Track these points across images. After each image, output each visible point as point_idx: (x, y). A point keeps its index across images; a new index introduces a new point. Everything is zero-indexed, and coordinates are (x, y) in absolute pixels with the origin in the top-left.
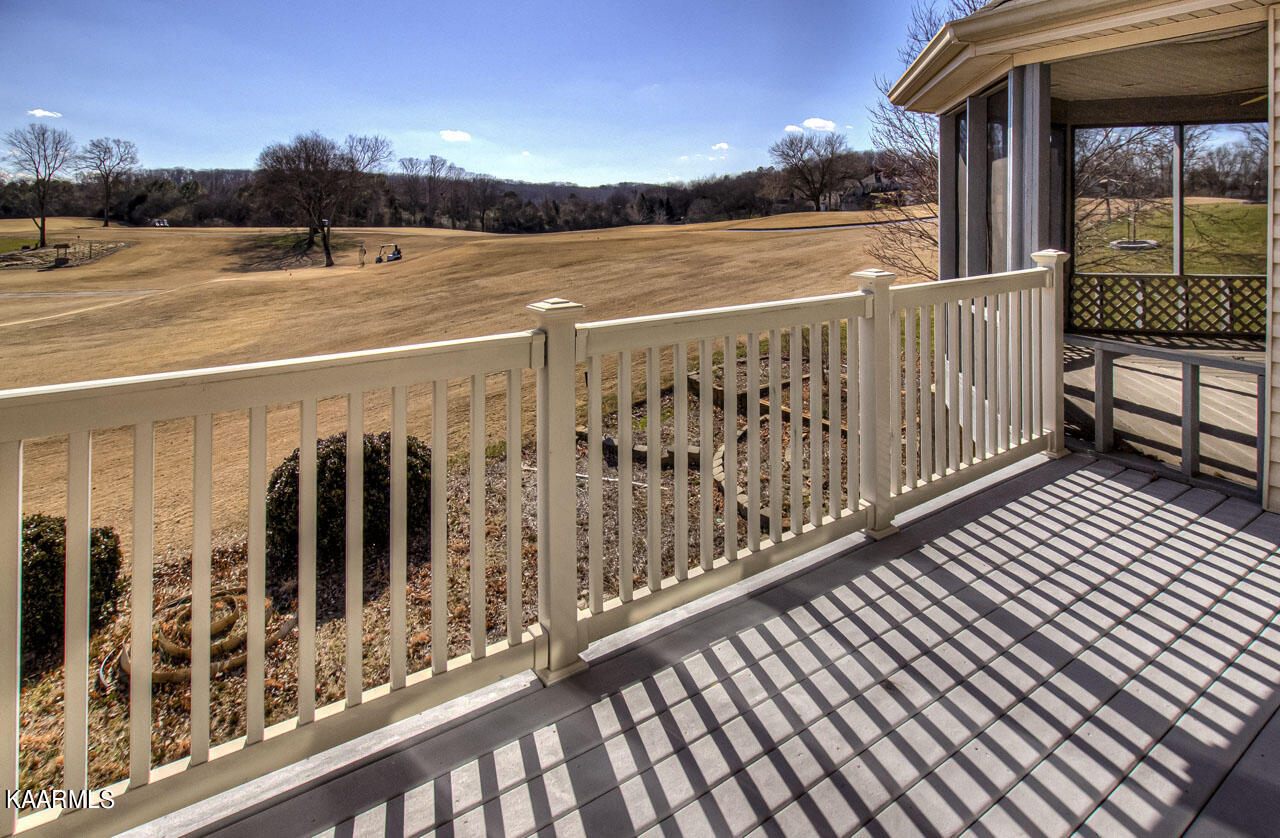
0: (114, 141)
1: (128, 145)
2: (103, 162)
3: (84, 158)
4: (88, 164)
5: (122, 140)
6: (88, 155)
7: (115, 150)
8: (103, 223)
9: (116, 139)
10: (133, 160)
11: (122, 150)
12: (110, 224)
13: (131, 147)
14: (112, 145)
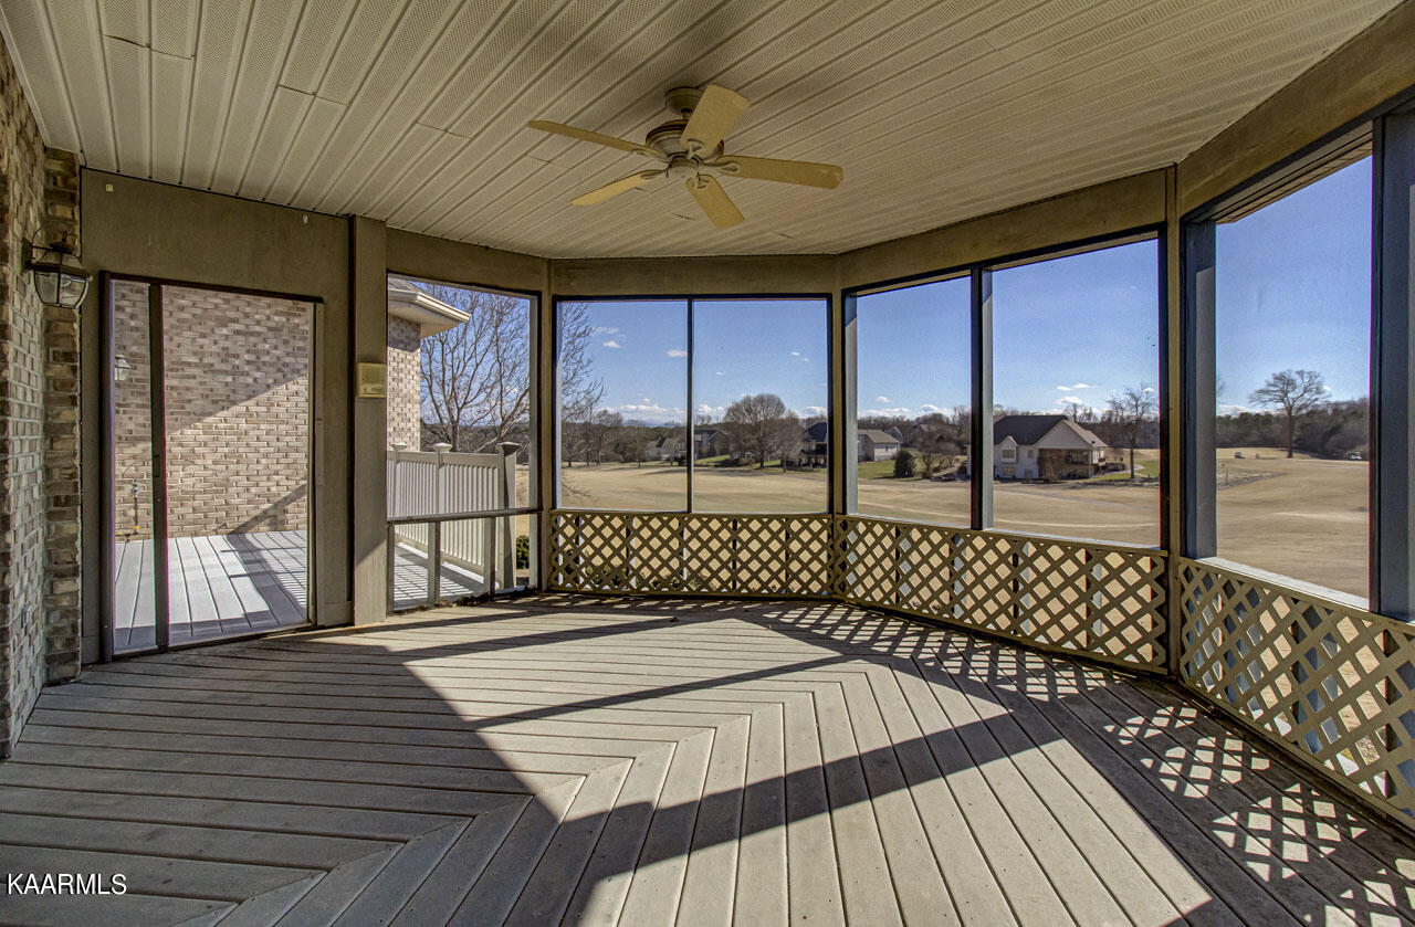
0: (1298, 373)
1: (1312, 375)
2: (1286, 393)
3: (1267, 392)
4: (1271, 397)
5: (1306, 370)
6: (1272, 388)
7: (1298, 381)
8: (1286, 453)
9: (1300, 369)
10: (1319, 391)
11: (1306, 380)
12: (1294, 454)
13: (1316, 377)
14: (1295, 376)
